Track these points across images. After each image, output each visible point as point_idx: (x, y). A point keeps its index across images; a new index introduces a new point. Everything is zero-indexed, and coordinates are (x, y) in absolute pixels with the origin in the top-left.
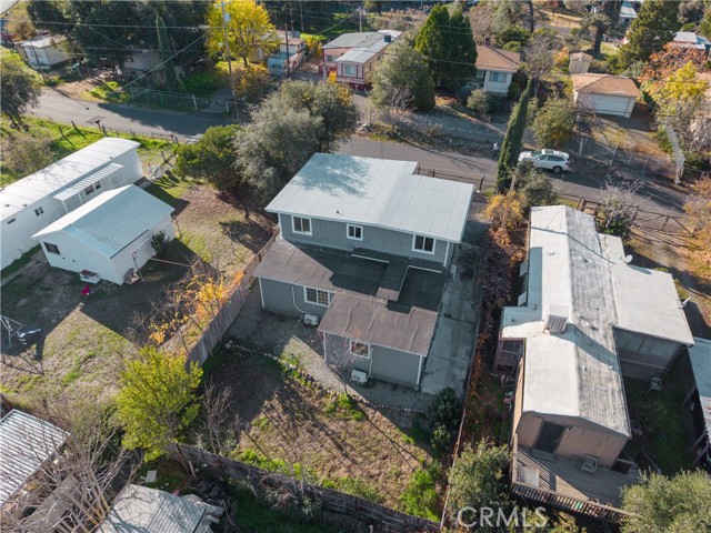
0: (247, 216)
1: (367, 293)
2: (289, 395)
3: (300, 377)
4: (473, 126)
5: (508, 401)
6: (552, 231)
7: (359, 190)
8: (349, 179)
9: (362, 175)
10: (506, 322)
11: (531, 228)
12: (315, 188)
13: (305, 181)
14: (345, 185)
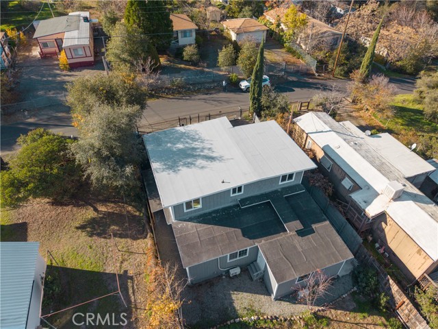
0: (96, 210)
1: (277, 232)
3: (265, 322)
4: (197, 73)
5: (381, 251)
6: (322, 132)
7: (214, 155)
8: (196, 149)
9: (201, 142)
10: (362, 205)
11: (307, 134)
12: (180, 168)
13: (165, 165)
14: (199, 155)
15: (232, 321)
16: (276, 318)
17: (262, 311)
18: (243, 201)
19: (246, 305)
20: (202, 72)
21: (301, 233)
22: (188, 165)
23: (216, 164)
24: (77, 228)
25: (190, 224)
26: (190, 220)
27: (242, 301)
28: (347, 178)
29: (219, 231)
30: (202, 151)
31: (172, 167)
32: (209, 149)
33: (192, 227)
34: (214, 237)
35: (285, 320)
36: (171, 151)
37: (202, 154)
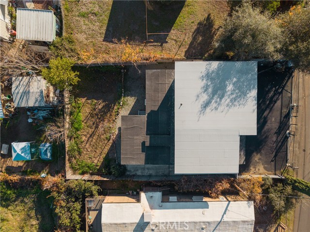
8: (221, 99)
9: (228, 105)
10: (151, 194)
11: (230, 201)
12: (205, 81)
13: (213, 72)
15: (123, 92)
16: (118, 114)
17: (123, 109)
19: (129, 102)
23: (198, 107)
24: (209, 15)
27: (131, 101)
29: (161, 96)
30: (216, 102)
31: (208, 76)
32: (216, 109)
34: (159, 92)
35: (116, 118)
37: (213, 101)
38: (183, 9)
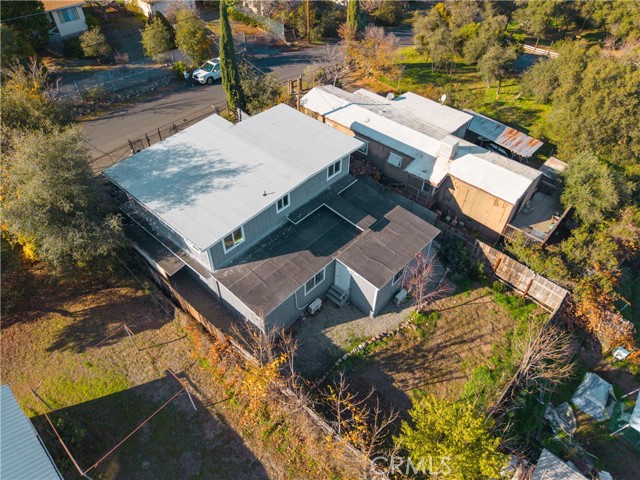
0: (65, 313)
1: (351, 238)
2: (393, 361)
3: (376, 345)
4: (115, 73)
5: (455, 222)
6: (341, 108)
7: (233, 166)
8: (201, 166)
9: (203, 156)
10: (423, 176)
11: (323, 116)
12: (193, 197)
13: (166, 200)
14: (211, 173)
15: (340, 360)
16: (385, 335)
17: (367, 335)
18: (293, 215)
19: (345, 337)
20: (125, 71)
21: (376, 228)
22: (204, 189)
23: (241, 178)
24: (50, 350)
25: (238, 268)
26: (236, 262)
27: (340, 335)
28: (392, 154)
30: (212, 167)
31: (181, 199)
32: (221, 161)
33: (243, 269)
34: (279, 271)
35: (395, 332)
36: (163, 179)
37: (214, 170)
38: (69, 404)
